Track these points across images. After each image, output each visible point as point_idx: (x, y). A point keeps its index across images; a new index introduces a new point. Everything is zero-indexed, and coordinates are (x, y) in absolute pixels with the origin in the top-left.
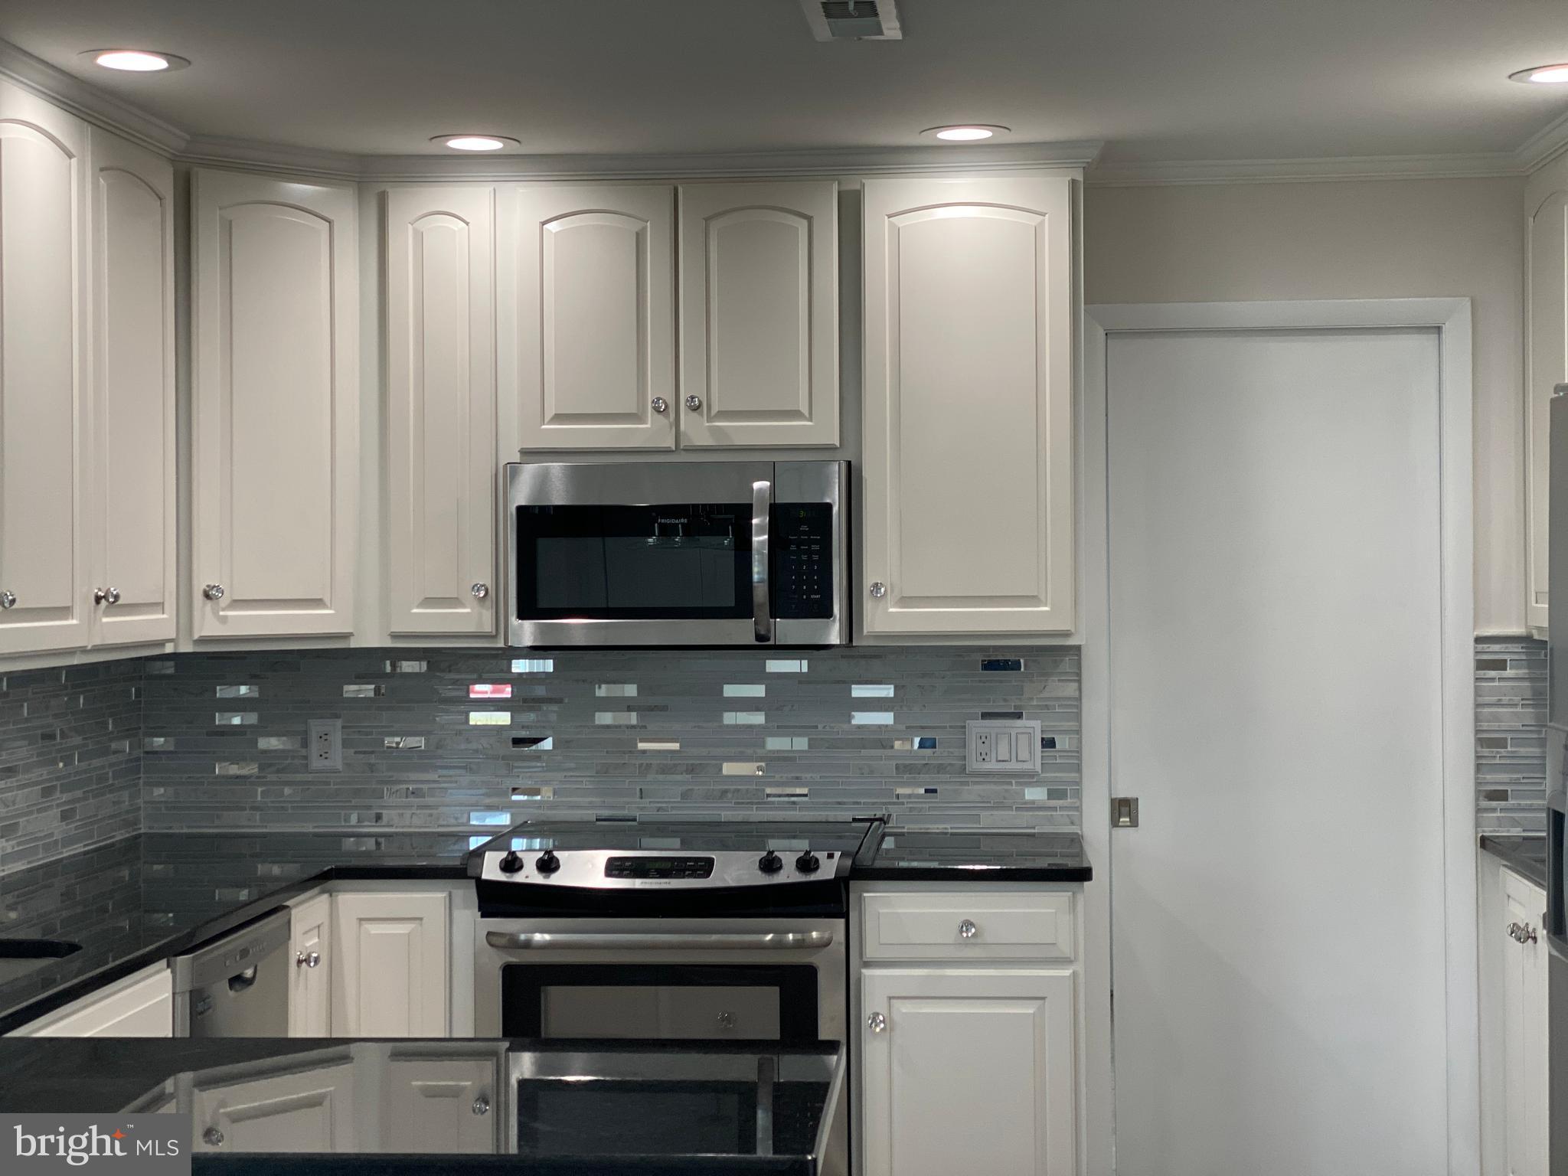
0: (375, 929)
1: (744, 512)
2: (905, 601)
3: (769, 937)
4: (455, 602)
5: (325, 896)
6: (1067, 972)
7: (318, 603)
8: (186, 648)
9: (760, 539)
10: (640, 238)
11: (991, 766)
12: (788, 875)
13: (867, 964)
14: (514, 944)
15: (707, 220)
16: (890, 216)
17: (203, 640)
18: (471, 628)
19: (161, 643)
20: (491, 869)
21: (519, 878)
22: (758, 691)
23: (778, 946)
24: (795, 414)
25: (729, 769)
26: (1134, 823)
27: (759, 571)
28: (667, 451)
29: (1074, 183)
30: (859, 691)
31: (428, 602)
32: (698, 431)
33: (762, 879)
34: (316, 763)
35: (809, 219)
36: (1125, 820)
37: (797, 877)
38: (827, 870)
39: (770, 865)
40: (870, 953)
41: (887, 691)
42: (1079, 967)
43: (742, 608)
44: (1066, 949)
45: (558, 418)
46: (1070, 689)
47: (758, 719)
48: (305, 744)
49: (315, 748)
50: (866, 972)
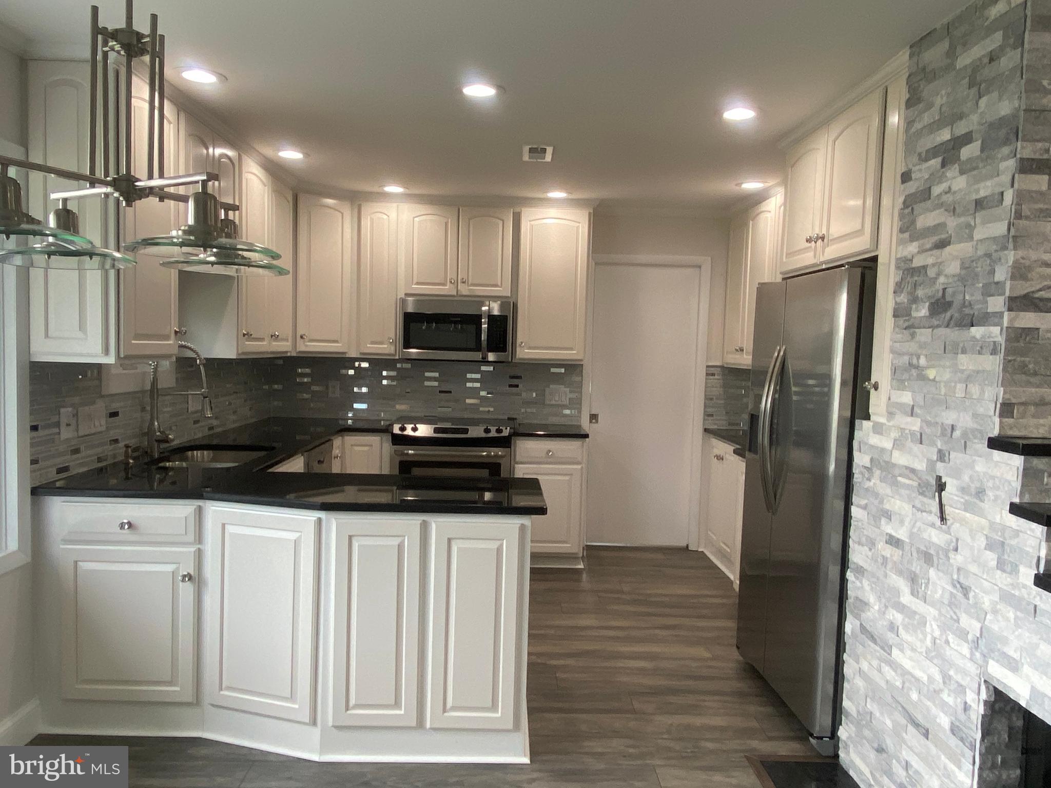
0: (356, 448)
1: (479, 317)
2: (530, 348)
3: (485, 453)
4: (381, 343)
5: (341, 438)
6: (579, 467)
7: (336, 341)
8: (294, 354)
9: (485, 326)
10: (446, 224)
11: (553, 402)
12: (493, 434)
13: (517, 463)
14: (403, 454)
15: (469, 219)
16: (530, 221)
17: (300, 352)
18: (386, 352)
19: (287, 352)
20: (396, 430)
21: (405, 433)
22: (478, 376)
23: (488, 456)
24: (496, 286)
25: (468, 401)
26: (597, 422)
27: (484, 337)
28: (453, 296)
29: (590, 214)
31: (372, 343)
32: (464, 290)
33: (483, 435)
34: (330, 395)
35: (503, 221)
36: (594, 421)
37: (496, 435)
38: (506, 432)
39: (487, 431)
40: (517, 459)
42: (584, 465)
43: (478, 348)
44: (580, 459)
45: (418, 283)
46: (578, 379)
47: (478, 385)
48: (327, 388)
49: (330, 389)
50: (516, 466)
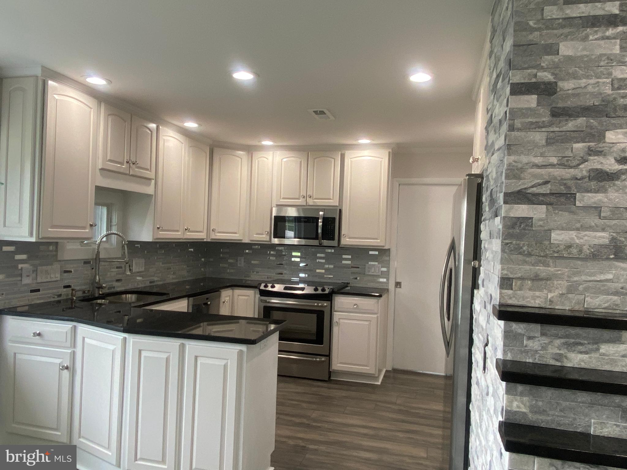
0: (240, 297)
1: (318, 219)
2: (350, 238)
3: (316, 304)
4: (262, 234)
5: (231, 291)
6: (376, 316)
7: (235, 233)
8: (209, 240)
9: (320, 224)
10: (301, 162)
11: (370, 273)
12: (320, 292)
13: (335, 311)
14: (266, 301)
15: (314, 159)
16: (350, 158)
17: (212, 239)
18: (265, 240)
19: (203, 239)
20: (262, 287)
21: (267, 289)
22: (323, 255)
23: (318, 306)
24: (330, 199)
25: (318, 271)
26: (400, 287)
27: (320, 231)
28: (304, 206)
29: (389, 152)
30: (344, 256)
31: (257, 234)
32: (310, 202)
33: (314, 292)
34: (239, 265)
35: (334, 159)
36: (398, 286)
37: (322, 293)
38: (327, 292)
39: (316, 290)
40: (336, 309)
41: (350, 257)
42: (379, 315)
43: (316, 238)
44: (376, 311)
45: (284, 198)
46: (387, 258)
47: (323, 261)
48: (237, 261)
49: (239, 262)
50: (335, 313)
